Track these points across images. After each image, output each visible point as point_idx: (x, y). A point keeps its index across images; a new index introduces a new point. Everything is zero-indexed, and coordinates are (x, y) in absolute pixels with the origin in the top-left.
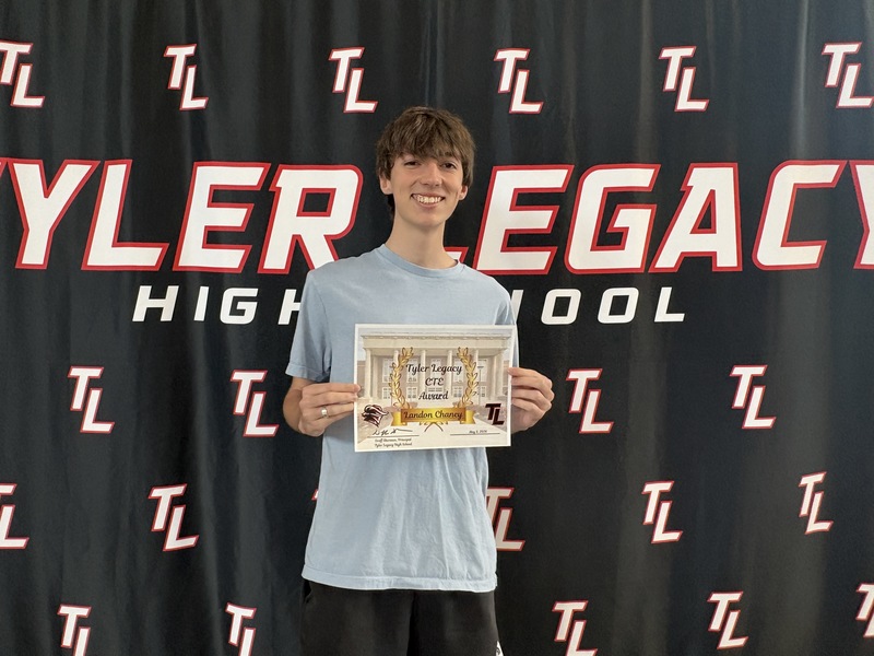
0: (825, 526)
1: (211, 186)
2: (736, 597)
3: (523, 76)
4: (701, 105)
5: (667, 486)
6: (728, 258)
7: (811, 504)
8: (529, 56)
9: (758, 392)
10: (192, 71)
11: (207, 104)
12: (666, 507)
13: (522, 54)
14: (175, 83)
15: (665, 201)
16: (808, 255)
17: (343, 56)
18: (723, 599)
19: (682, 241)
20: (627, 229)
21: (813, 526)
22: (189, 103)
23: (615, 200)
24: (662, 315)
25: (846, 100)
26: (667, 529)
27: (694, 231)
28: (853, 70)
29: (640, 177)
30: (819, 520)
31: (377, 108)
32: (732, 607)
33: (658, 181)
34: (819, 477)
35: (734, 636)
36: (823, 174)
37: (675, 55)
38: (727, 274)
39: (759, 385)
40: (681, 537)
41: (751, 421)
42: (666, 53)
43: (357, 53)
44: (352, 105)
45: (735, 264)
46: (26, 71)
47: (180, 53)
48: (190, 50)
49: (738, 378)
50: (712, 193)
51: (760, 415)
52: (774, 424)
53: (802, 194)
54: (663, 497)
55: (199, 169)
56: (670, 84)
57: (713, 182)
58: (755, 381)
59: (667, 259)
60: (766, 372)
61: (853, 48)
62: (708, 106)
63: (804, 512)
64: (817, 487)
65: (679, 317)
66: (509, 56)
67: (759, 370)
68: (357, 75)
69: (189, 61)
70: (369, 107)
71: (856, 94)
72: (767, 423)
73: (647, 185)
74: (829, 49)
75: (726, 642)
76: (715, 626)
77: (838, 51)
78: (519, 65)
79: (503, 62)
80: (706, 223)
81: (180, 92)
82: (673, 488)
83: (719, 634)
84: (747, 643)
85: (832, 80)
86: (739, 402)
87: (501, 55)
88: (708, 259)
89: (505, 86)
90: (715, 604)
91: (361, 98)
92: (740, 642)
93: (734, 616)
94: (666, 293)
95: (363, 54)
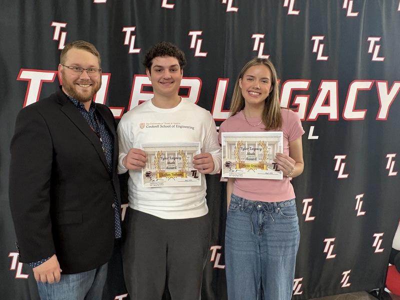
0: (363, 213)
1: (142, 85)
2: (333, 240)
3: (262, 45)
4: (325, 58)
5: (310, 200)
6: (334, 116)
7: (359, 205)
8: (264, 37)
9: (343, 165)
10: (133, 38)
11: (140, 51)
12: (310, 207)
13: (262, 36)
14: (127, 42)
15: (313, 94)
16: (361, 115)
17: (194, 34)
18: (328, 241)
19: (318, 109)
20: (299, 104)
21: (360, 213)
22: (132, 50)
23: (295, 93)
24: (311, 137)
25: (375, 58)
26: (310, 216)
27: (322, 106)
28: (378, 47)
29: (304, 85)
30: (361, 211)
31: (207, 55)
32: (332, 243)
33: (310, 86)
34: (362, 196)
35: (332, 254)
36: (366, 85)
37: (317, 39)
38: (333, 121)
39: (344, 162)
40: (315, 219)
41: (341, 176)
42: (314, 38)
43: (200, 33)
44: (198, 53)
45: (336, 118)
46: (64, 35)
47: (128, 30)
48: (133, 29)
49: (336, 160)
50: (329, 91)
51: (344, 173)
52: (348, 176)
53: (360, 92)
54: (309, 204)
55: (136, 77)
56: (315, 50)
57: (329, 87)
58: (342, 161)
59: (313, 116)
60: (346, 157)
61: (378, 39)
62: (328, 59)
63: (357, 208)
64: (361, 199)
65: (317, 137)
66: (257, 37)
67: (344, 157)
68: (200, 42)
69: (132, 33)
70: (204, 55)
71: (379, 56)
72: (346, 176)
73: (306, 88)
74: (369, 39)
75: (329, 256)
76: (326, 251)
77: (372, 40)
78: (261, 40)
79: (255, 39)
80: (327, 103)
81: (129, 46)
82: (313, 201)
83: (327, 253)
84: (336, 256)
85: (370, 51)
86: (336, 169)
87: (254, 36)
88: (327, 116)
89: (255, 48)
90: (326, 243)
91: (201, 51)
92: (334, 256)
93: (332, 247)
94: (312, 128)
95: (202, 34)
